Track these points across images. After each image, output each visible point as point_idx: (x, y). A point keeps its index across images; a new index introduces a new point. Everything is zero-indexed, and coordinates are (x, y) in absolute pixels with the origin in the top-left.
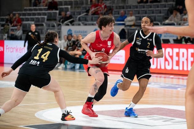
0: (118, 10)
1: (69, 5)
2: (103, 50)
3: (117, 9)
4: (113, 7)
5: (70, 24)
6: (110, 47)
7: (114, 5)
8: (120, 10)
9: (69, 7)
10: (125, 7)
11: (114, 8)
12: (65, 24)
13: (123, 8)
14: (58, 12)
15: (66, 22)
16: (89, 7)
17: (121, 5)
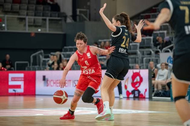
1: (164, 30)
2: (86, 62)
5: (170, 51)
9: (165, 32)
12: (164, 50)
14: (152, 38)
15: (164, 49)
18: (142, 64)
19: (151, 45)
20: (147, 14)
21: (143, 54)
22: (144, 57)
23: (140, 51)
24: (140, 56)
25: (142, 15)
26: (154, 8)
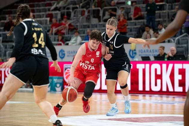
0: (83, 29)
2: (92, 60)
3: (81, 28)
4: (77, 26)
6: (99, 56)
7: (78, 24)
8: (85, 29)
10: (91, 26)
11: (79, 27)
13: (89, 27)
16: (49, 27)
17: (85, 24)
18: (5, 58)
19: (13, 40)
20: (9, 10)
21: (6, 48)
22: (7, 51)
23: (3, 45)
24: (3, 50)
25: (4, 10)
26: (15, 4)
